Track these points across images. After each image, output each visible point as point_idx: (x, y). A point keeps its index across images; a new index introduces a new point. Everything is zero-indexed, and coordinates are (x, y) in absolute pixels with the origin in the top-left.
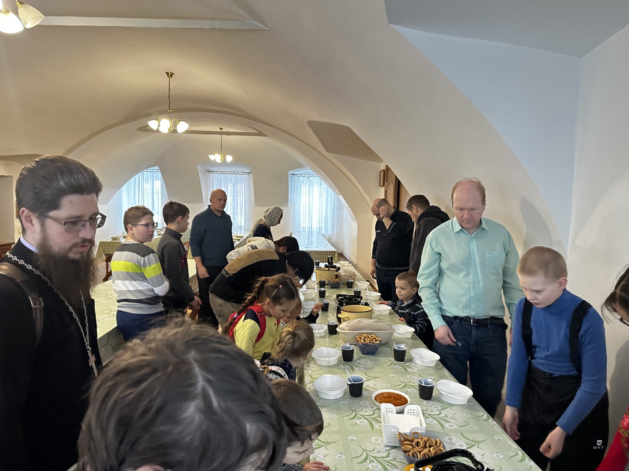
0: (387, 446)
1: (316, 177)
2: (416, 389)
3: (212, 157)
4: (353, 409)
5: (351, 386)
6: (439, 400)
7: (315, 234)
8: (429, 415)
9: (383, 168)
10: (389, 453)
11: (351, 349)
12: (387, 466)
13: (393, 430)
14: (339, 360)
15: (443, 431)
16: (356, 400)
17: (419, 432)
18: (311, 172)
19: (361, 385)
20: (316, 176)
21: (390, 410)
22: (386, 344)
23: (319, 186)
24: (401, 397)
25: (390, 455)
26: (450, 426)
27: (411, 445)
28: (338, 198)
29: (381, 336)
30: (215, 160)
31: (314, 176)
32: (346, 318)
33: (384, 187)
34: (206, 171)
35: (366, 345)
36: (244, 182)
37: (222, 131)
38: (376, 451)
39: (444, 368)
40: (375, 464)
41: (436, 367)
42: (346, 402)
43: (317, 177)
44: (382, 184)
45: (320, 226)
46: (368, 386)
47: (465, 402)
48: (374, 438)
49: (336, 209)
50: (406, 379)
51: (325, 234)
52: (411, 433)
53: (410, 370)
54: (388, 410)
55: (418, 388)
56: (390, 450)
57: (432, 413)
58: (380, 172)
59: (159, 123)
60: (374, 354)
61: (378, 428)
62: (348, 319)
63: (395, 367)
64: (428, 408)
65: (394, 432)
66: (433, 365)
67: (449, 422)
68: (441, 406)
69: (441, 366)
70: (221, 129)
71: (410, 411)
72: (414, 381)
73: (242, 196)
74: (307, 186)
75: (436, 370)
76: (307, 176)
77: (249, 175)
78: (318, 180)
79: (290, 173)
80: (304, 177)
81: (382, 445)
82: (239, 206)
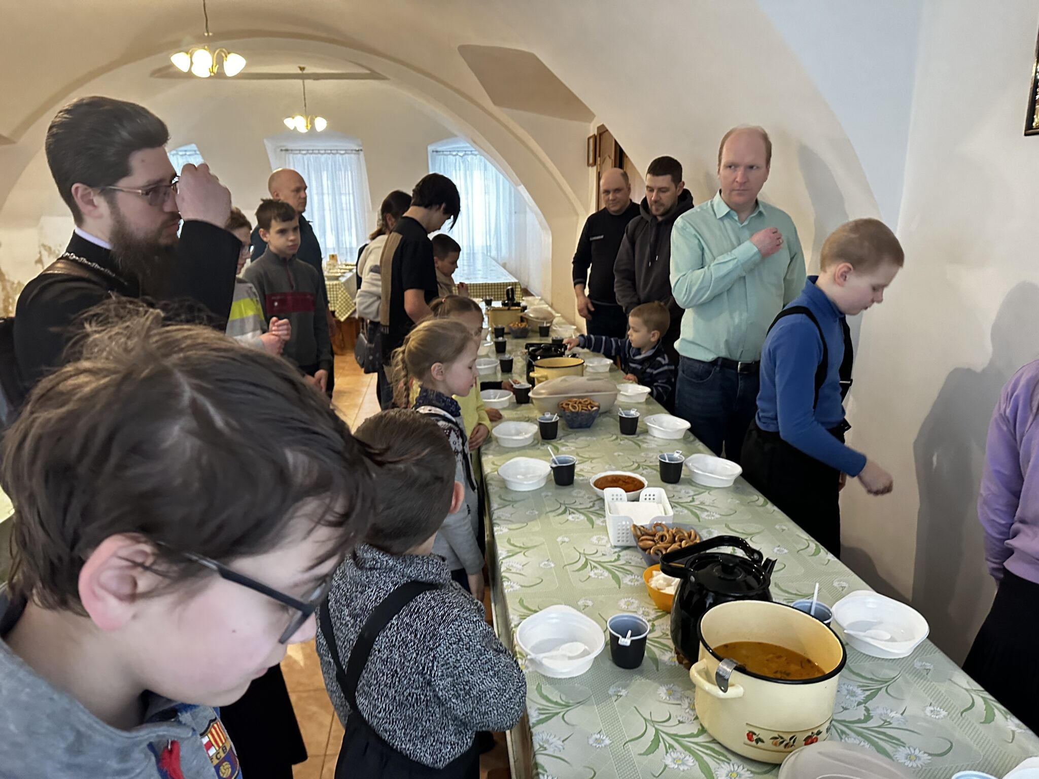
0: (616, 547)
1: (476, 155)
2: (657, 470)
3: (290, 123)
4: (562, 502)
5: (557, 470)
6: (690, 482)
7: (479, 257)
8: (677, 503)
9: (593, 131)
10: (619, 556)
11: (553, 420)
12: (617, 572)
13: (624, 523)
14: (534, 439)
15: (699, 523)
16: (566, 490)
17: (664, 523)
18: (467, 147)
19: (572, 467)
20: (476, 153)
21: (619, 497)
22: (607, 412)
23: (483, 172)
24: (633, 480)
25: (621, 558)
26: (708, 516)
27: (653, 540)
28: (517, 191)
29: (600, 400)
30: (295, 128)
31: (472, 154)
32: (542, 377)
33: (595, 168)
34: (282, 150)
35: (577, 413)
36: (349, 168)
37: (305, 72)
38: (599, 554)
39: (697, 440)
40: (600, 570)
41: (685, 439)
42: (550, 494)
43: (478, 156)
44: (591, 161)
45: (488, 244)
46: (581, 470)
47: (731, 484)
48: (595, 537)
49: (513, 212)
50: (640, 457)
51: (496, 257)
52: (651, 525)
53: (645, 445)
54: (615, 497)
55: (659, 469)
56: (620, 551)
57: (680, 501)
58: (589, 139)
59: (191, 58)
60: (589, 427)
61: (601, 524)
62: (547, 378)
63: (622, 442)
64: (675, 494)
65: (626, 525)
66: (680, 436)
67: (707, 511)
68: (694, 491)
69: (692, 437)
70: (302, 69)
71: (648, 497)
72: (652, 460)
73: (349, 194)
74: (462, 172)
75: (686, 444)
76: (461, 154)
77: (359, 154)
78: (481, 160)
79: (430, 148)
80: (455, 155)
81: (609, 546)
82: (345, 212)
